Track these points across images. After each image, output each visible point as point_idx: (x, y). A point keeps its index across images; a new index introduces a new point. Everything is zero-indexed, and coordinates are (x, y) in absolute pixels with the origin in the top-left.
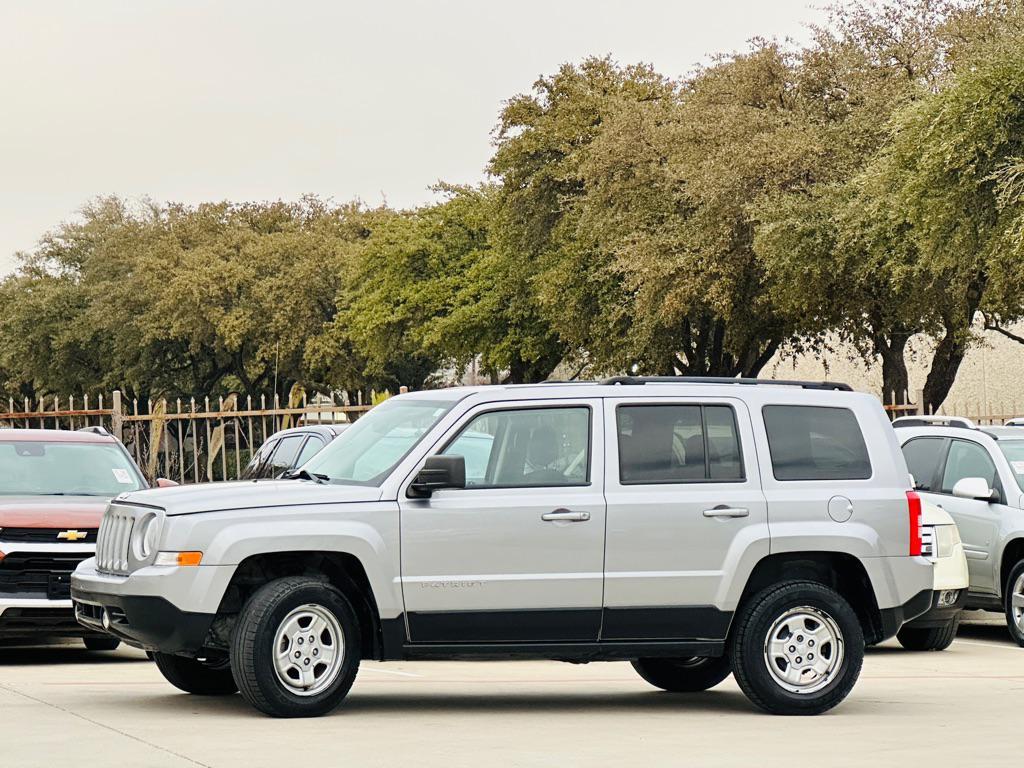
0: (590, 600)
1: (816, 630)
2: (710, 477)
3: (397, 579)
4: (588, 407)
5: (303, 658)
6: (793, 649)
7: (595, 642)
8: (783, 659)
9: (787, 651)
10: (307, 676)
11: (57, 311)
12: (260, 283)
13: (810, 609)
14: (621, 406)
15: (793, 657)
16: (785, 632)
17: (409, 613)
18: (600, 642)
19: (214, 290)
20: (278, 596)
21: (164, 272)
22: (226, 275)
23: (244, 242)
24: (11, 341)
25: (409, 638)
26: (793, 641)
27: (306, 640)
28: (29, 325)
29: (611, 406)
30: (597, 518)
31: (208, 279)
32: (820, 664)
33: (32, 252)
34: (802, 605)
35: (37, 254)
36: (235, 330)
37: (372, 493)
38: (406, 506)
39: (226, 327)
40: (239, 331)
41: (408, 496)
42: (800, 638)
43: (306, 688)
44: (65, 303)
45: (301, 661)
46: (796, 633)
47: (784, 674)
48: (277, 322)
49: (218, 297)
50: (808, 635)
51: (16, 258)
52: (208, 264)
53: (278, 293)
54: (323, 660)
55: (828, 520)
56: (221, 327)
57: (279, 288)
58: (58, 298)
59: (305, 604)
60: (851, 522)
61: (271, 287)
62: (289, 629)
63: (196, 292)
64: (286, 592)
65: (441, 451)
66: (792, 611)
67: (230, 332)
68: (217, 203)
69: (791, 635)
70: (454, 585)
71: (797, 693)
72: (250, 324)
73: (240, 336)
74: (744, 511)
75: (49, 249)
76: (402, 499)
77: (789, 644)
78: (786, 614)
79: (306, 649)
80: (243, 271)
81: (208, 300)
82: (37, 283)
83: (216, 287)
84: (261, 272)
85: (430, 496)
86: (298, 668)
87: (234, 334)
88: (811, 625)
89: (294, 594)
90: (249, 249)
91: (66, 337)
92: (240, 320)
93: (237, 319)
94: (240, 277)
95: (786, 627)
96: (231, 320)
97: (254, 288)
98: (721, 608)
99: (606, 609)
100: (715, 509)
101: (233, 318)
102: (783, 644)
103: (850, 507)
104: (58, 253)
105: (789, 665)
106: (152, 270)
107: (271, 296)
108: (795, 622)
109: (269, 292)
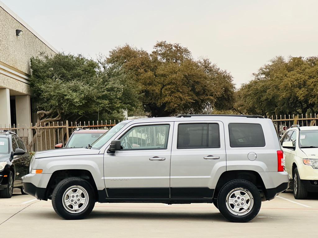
0: (166, 185)
1: (244, 195)
2: (208, 146)
3: (103, 178)
4: (169, 124)
5: (74, 202)
6: (236, 201)
7: (169, 198)
8: (233, 204)
9: (234, 202)
10: (76, 207)
11: (263, 90)
12: (310, 81)
13: (242, 189)
14: (180, 124)
15: (236, 204)
16: (233, 196)
17: (107, 188)
18: (171, 198)
19: (295, 83)
20: (64, 183)
21: (282, 78)
22: (299, 78)
23: (306, 68)
24: (252, 99)
25: (108, 196)
26: (236, 199)
27: (75, 196)
28: (255, 94)
29: (176, 124)
30: (168, 160)
31: (294, 80)
32: (246, 207)
33: (257, 73)
34: (239, 187)
35: (259, 74)
36: (302, 95)
37: (97, 152)
38: (107, 156)
39: (299, 94)
40: (303, 95)
41: (107, 153)
42: (239, 198)
43: (76, 211)
44: (265, 88)
45: (73, 203)
46: (237, 196)
47: (233, 209)
48: (314, 92)
49: (296, 85)
50: (242, 197)
51: (253, 75)
52: (294, 75)
53: (315, 83)
54: (82, 202)
55: (248, 160)
56: (298, 94)
57: (315, 82)
58: (263, 86)
59: (74, 185)
60: (256, 160)
61: (313, 82)
62: (69, 193)
63: (290, 84)
64: (67, 182)
65: (119, 139)
66: (235, 189)
67: (300, 95)
68: (298, 57)
69: (236, 197)
70: (121, 180)
71: (237, 215)
72: (307, 93)
73: (303, 96)
74: (217, 157)
75: (261, 72)
76: (106, 153)
77: (235, 200)
78: (233, 190)
79: (75, 199)
80: (304, 77)
81: (293, 86)
82: (258, 82)
83: (296, 82)
84: (310, 77)
85: (114, 153)
86: (73, 205)
87: (301, 96)
88: (242, 194)
89: (70, 182)
90: (307, 70)
91: (265, 98)
92: (303, 92)
93: (303, 91)
94: (303, 79)
95: (234, 194)
96: (301, 92)
97: (307, 82)
98: (210, 188)
99: (171, 188)
100: (208, 156)
101: (301, 91)
102: (233, 199)
103: (256, 156)
104: (264, 73)
105: (235, 206)
106: (278, 78)
107: (313, 84)
108: (237, 193)
109: (312, 83)
